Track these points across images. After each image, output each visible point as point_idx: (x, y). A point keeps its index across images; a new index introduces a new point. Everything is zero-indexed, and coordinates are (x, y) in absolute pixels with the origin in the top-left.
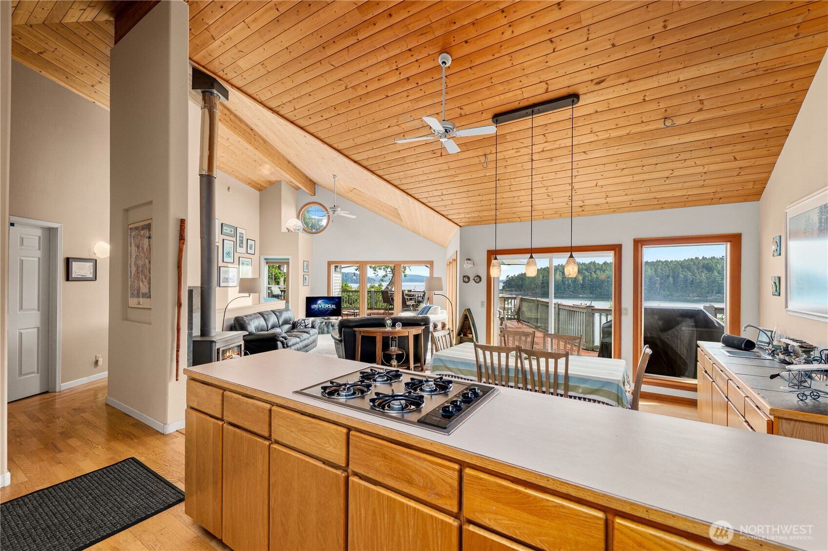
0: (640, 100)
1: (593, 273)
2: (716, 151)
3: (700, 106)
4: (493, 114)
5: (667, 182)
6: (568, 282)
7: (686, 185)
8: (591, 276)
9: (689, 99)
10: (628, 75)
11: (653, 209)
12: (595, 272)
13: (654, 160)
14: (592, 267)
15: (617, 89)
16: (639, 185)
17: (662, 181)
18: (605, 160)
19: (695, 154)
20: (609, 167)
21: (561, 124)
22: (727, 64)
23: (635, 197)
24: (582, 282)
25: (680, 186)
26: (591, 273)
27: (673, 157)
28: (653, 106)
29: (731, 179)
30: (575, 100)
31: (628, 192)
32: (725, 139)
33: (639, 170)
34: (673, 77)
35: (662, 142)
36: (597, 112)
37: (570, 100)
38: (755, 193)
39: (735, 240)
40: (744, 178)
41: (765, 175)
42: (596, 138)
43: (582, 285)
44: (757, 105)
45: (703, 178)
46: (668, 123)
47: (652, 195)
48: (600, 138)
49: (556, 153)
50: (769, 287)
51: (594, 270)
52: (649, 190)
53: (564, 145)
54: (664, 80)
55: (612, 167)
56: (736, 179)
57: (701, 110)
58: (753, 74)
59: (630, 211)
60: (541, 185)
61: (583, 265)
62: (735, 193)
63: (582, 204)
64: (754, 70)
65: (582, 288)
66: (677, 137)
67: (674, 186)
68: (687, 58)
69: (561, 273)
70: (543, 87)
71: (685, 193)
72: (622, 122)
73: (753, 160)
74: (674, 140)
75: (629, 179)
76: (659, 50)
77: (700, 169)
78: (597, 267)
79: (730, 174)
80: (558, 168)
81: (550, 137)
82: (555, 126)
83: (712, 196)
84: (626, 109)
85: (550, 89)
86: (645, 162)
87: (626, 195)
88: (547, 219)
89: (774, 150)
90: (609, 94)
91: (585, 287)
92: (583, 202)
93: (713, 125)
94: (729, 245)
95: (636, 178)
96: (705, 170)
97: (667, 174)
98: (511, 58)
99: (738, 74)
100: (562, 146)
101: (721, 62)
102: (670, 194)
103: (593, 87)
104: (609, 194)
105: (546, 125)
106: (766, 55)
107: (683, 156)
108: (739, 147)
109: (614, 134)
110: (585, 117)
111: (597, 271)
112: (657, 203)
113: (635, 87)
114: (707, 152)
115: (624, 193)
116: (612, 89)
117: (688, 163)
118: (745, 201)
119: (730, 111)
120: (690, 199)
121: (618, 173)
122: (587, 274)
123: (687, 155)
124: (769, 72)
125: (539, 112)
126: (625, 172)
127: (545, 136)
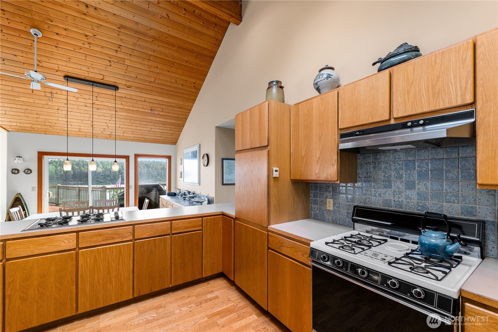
0: (143, 100)
1: (82, 167)
2: (166, 126)
3: (162, 110)
4: (65, 75)
5: (149, 132)
6: (61, 173)
7: (155, 135)
8: (80, 169)
9: (159, 106)
10: (141, 90)
11: (142, 142)
12: (83, 166)
13: (145, 123)
14: (81, 163)
15: (135, 92)
16: (138, 131)
17: (147, 132)
18: (126, 118)
19: (159, 125)
20: (126, 121)
21: (107, 95)
22: (171, 101)
23: (136, 136)
24: (73, 173)
25: (153, 135)
26: (80, 167)
27: (152, 124)
28: (148, 104)
29: (169, 136)
30: (117, 89)
31: (134, 133)
32: (169, 123)
33: (139, 125)
34: (155, 98)
35: (149, 118)
36: (125, 97)
37: (114, 88)
38: (174, 142)
39: (169, 158)
40: (173, 137)
41: (178, 137)
42: (123, 107)
43: (73, 175)
44: (177, 116)
45: (161, 134)
46: (152, 112)
47: (143, 136)
48: (125, 108)
49: (101, 107)
50: (179, 175)
51: (82, 165)
52: (142, 134)
53: (106, 105)
54: (152, 97)
55: (129, 121)
56: (171, 137)
57: (162, 111)
58: (177, 106)
59: (133, 141)
60: (88, 120)
61: (74, 162)
62: (170, 141)
63: (110, 134)
64: (177, 105)
65: (73, 177)
66: (154, 118)
67: (151, 135)
68: (161, 94)
69: (54, 166)
70: (101, 77)
71: (154, 138)
72: (135, 105)
73: (175, 132)
74: (153, 118)
75: (135, 128)
76: (152, 87)
77: (160, 131)
78: (85, 163)
79: (168, 134)
80: (101, 114)
81: (99, 99)
82: (104, 95)
83: (163, 141)
84: (137, 101)
85: (104, 79)
86: (142, 123)
87: (132, 134)
88: (87, 137)
89: (180, 130)
90: (132, 93)
91: (75, 177)
92: (111, 133)
93: (166, 117)
94: (168, 160)
95: (138, 128)
96: (162, 131)
97: (149, 129)
98: (85, 56)
99: (173, 105)
100: (105, 105)
101: (170, 99)
102: (149, 137)
103: (125, 87)
104: (125, 132)
105: (99, 93)
106: (180, 103)
107: (155, 125)
108: (172, 127)
109: (131, 108)
110: (120, 97)
111: (85, 166)
112: (144, 140)
113: (142, 95)
114: (163, 126)
115: (132, 133)
116: (134, 92)
117: (157, 127)
118: (172, 144)
119: (170, 115)
120: (156, 140)
121: (131, 124)
122: (77, 167)
123: (157, 125)
124: (181, 108)
125: (96, 86)
126: (133, 124)
127: (97, 97)
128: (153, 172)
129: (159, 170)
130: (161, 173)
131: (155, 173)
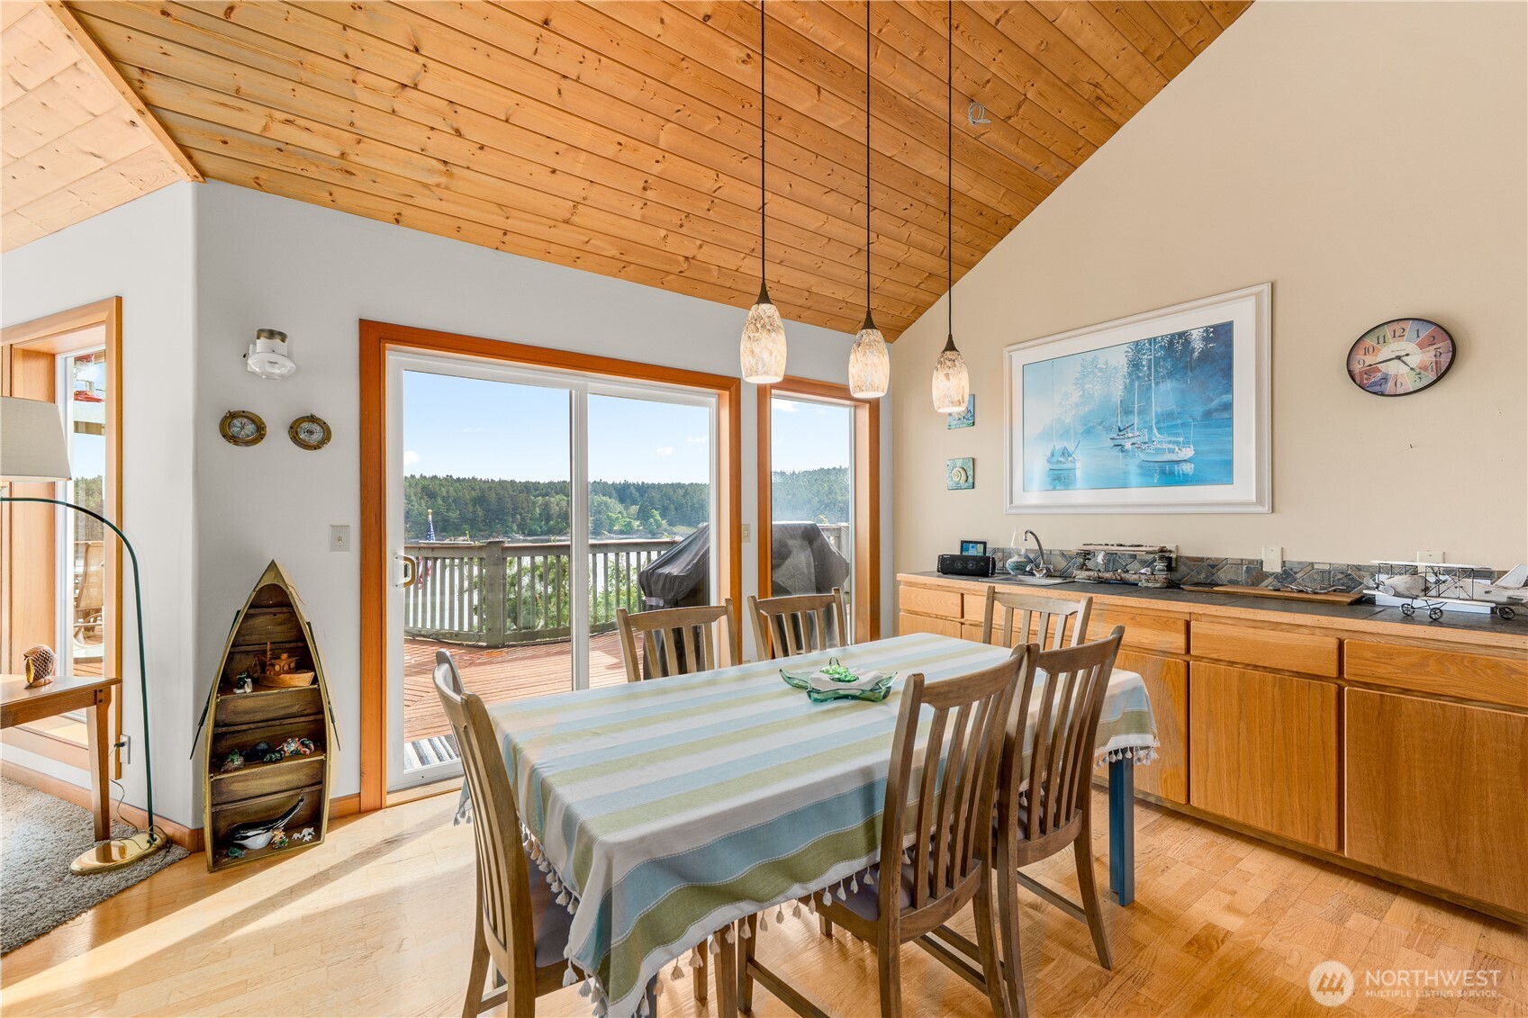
17: (848, 254)
28: (990, 52)
29: (906, 291)
33: (847, 208)
45: (889, 273)
47: (811, 283)
71: (847, 296)
79: (914, 278)
87: (782, 262)
88: (583, 267)
115: (782, 258)
128: (448, 510)
129: (467, 504)
130: (474, 512)
131: (454, 516)
